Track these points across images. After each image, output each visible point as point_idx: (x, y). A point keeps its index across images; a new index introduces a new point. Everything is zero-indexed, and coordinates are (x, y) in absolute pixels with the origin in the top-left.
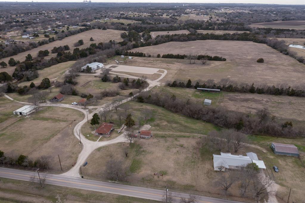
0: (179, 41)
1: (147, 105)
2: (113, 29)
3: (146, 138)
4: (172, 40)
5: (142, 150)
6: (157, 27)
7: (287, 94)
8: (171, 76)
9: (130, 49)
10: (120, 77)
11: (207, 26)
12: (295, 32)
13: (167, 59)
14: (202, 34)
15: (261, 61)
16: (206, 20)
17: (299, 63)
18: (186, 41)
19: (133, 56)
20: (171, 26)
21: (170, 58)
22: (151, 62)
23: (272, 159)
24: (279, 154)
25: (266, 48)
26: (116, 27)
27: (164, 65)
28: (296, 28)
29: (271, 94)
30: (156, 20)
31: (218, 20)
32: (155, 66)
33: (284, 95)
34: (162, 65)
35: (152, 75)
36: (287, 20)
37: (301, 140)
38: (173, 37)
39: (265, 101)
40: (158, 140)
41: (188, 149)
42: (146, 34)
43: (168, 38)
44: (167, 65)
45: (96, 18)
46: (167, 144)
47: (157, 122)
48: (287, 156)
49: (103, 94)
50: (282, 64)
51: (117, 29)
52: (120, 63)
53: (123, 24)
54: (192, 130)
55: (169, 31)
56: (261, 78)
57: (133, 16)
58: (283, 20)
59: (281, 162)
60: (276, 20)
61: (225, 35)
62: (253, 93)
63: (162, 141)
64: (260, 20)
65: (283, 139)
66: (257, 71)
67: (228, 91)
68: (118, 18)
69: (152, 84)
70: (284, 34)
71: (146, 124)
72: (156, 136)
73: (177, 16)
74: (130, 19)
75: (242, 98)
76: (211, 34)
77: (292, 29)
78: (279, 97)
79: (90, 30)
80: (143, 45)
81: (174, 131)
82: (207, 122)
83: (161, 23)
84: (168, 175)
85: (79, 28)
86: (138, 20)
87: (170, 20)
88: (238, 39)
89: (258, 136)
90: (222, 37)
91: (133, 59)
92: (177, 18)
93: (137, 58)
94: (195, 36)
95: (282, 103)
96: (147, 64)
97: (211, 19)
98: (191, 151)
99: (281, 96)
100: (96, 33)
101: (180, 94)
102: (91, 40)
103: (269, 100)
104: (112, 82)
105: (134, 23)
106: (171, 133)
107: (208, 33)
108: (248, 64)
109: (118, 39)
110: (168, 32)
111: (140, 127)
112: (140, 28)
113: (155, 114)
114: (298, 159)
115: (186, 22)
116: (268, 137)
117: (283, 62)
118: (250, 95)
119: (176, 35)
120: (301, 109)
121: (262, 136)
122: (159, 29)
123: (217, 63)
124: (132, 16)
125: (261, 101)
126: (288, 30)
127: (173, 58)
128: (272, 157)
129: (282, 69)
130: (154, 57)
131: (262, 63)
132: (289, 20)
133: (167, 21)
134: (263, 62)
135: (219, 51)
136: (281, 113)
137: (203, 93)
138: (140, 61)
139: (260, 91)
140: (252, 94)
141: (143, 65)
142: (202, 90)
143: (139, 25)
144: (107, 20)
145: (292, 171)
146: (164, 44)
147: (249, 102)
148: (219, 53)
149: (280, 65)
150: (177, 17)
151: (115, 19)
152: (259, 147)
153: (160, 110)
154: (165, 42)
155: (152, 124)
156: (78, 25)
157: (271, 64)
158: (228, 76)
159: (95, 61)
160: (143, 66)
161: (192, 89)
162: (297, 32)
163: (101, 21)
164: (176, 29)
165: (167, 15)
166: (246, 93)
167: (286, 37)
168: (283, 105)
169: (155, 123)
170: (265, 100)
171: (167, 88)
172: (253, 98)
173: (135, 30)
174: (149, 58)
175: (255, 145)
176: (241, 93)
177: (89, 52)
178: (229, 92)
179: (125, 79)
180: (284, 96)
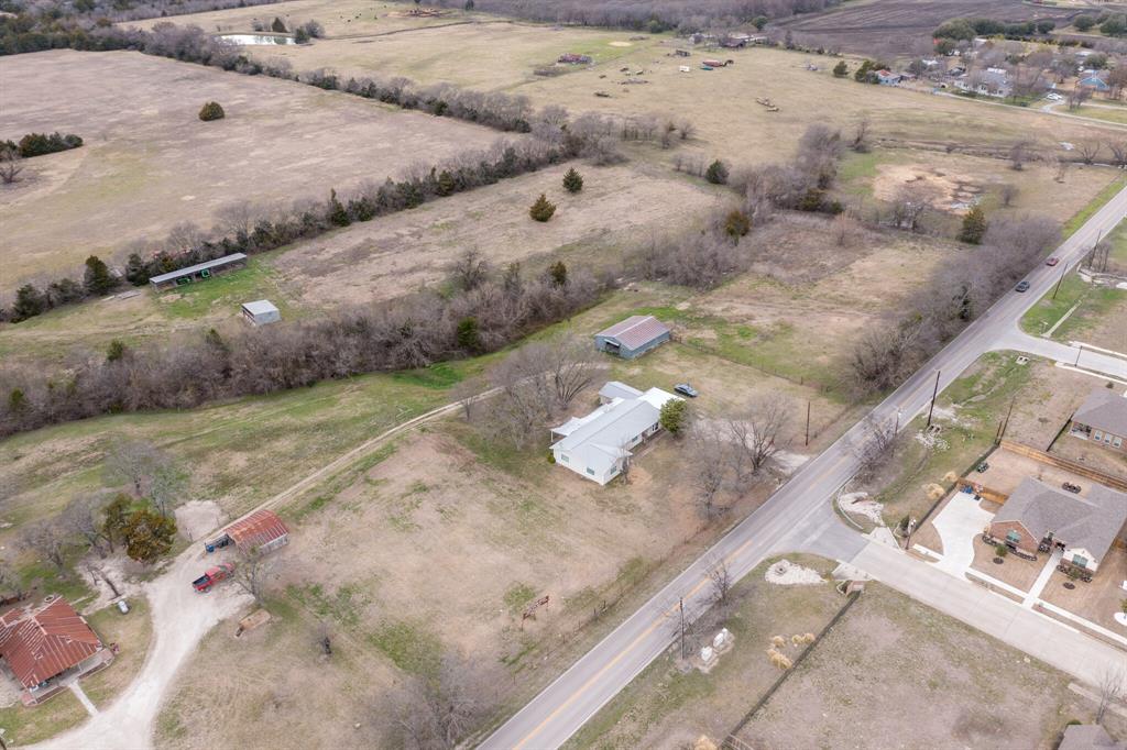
5: (331, 592)
7: (436, 193)
15: (213, 113)
17: (327, 93)
24: (638, 354)
37: (614, 298)
39: (411, 236)
40: (324, 523)
41: (451, 484)
46: (372, 515)
48: (654, 349)
54: (360, 425)
59: (665, 370)
62: (349, 224)
63: (334, 517)
66: (249, 150)
71: (173, 503)
72: (293, 517)
75: (340, 253)
81: (317, 462)
84: (543, 590)
89: (530, 340)
95: (455, 224)
103: (414, 229)
106: (318, 474)
108: (183, 136)
114: (677, 345)
116: (551, 328)
117: (281, 101)
125: (398, 239)
129: (310, 124)
131: (224, 120)
134: (222, 116)
137: (197, 291)
139: (363, 212)
142: (176, 281)
145: (709, 377)
147: (373, 256)
149: (283, 112)
157: (255, 117)
158: (186, 199)
161: (128, 293)
168: (465, 229)
169: (199, 480)
170: (404, 231)
172: (369, 240)
176: (310, 237)
180: (434, 203)
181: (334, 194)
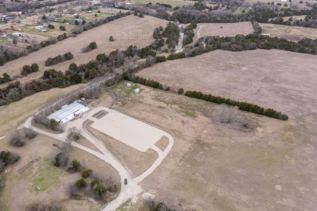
0: (229, 50)
8: (172, 164)
18: (240, 50)
21: (197, 98)
22: (163, 108)
27: (179, 121)
32: (163, 122)
34: (174, 120)
35: (142, 154)
44: (183, 122)
53: (169, 7)
55: (225, 23)
69: (127, 189)
80: (172, 58)
85: (113, 11)
93: (147, 92)
94: (254, 44)
96: (154, 112)
100: (126, 24)
102: (111, 39)
110: (221, 27)
112: (187, 17)
127: (201, 99)
130: (173, 92)
138: (148, 100)
160: (144, 120)
164: (235, 21)
174: (165, 95)
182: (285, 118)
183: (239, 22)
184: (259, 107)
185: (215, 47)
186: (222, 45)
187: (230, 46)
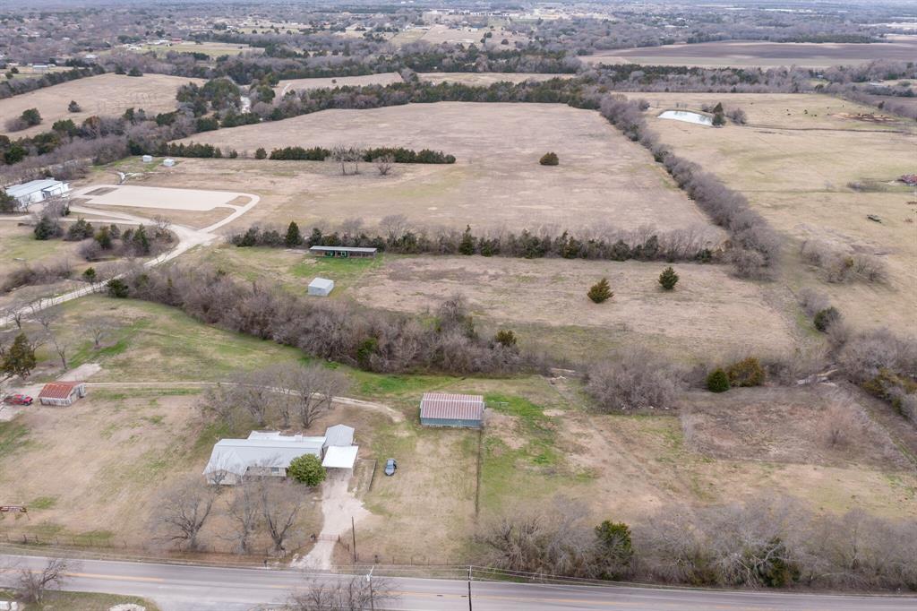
0: (352, 107)
1: (132, 305)
2: (167, 74)
3: (60, 404)
4: (331, 105)
5: (23, 439)
6: (305, 64)
7: (559, 254)
8: (262, 213)
9: (185, 136)
10: (89, 224)
11: (462, 59)
12: (698, 75)
13: (281, 163)
14: (428, 84)
15: (550, 160)
16: (467, 42)
17: (653, 163)
18: (374, 106)
19: (182, 156)
20: (350, 63)
21: (294, 159)
22: (228, 174)
23: (401, 440)
24: (432, 425)
25: (594, 122)
26: (175, 67)
27: (264, 182)
28: (707, 64)
29: (516, 256)
30: (315, 43)
31: (505, 42)
32: (234, 186)
33: (551, 257)
34: (255, 182)
35: (205, 213)
36: (701, 41)
37: (524, 381)
38: (335, 95)
39: (490, 276)
40: (96, 408)
41: (169, 428)
42: (258, 86)
43: (318, 100)
44: (272, 182)
45: (123, 40)
46: (114, 418)
47: (132, 353)
48: (452, 429)
49: (16, 277)
50: (606, 170)
51: (178, 73)
52: (131, 181)
53: (204, 57)
54: (222, 372)
55: (342, 76)
56: (520, 211)
57: (251, 32)
58: (690, 41)
59: (422, 446)
60: (671, 42)
61: (494, 87)
62: (469, 254)
63: (105, 408)
64: (624, 41)
65: (476, 380)
66: (525, 190)
67: (400, 253)
68: (199, 38)
69: (190, 240)
70: (667, 81)
71: (91, 362)
72: (98, 396)
73: (389, 30)
74: (238, 40)
75: (431, 271)
76: (455, 84)
77: (693, 66)
78: (535, 263)
79: (85, 75)
80: (231, 122)
81: (165, 377)
82: (286, 345)
83: (329, 53)
84: (52, 509)
85: (53, 69)
86: (260, 44)
87: (359, 45)
88: (528, 99)
89: (412, 378)
90: (482, 92)
91: (178, 166)
92: (386, 38)
93: (192, 163)
94: (402, 93)
95: (532, 280)
96: (213, 179)
97: (488, 40)
98: (175, 432)
99: (542, 260)
100: (100, 87)
101: (254, 268)
102: (74, 108)
103: (502, 273)
104: (65, 240)
105: (240, 55)
106: (151, 383)
107: (445, 83)
108: (510, 172)
109: (165, 106)
110: (334, 82)
111: (63, 372)
112: (253, 70)
113: (140, 329)
114: (475, 436)
115: (405, 48)
116: (440, 378)
117: (612, 162)
118: (456, 260)
119: (345, 89)
120: (575, 292)
121: (421, 377)
122: (312, 71)
123: (424, 170)
124: (248, 32)
125: (478, 275)
126: (683, 71)
127: (304, 159)
128: (406, 434)
129: (595, 183)
130: (247, 158)
131: (554, 167)
132: (708, 40)
133: (347, 47)
134: (556, 164)
135: (452, 135)
136: (515, 308)
137: (327, 262)
138: (198, 170)
139: (490, 249)
140: (465, 256)
141: (196, 184)
142: (327, 253)
143: (253, 61)
144: (161, 44)
145: (433, 470)
146: (304, 116)
147: (445, 280)
148: (450, 139)
149: (599, 170)
150: (387, 36)
151: (189, 40)
152: (390, 410)
153: (163, 317)
154: (306, 112)
155: (110, 360)
156: (52, 61)
157: (575, 169)
158: (430, 208)
159: (47, 175)
160: (196, 188)
161: (299, 251)
162: (702, 74)
163: (137, 49)
164: (362, 72)
165: (358, 29)
166: (450, 256)
167: (667, 90)
168: (532, 285)
169: (122, 357)
170: (492, 272)
171: (226, 250)
172: (462, 269)
173: (236, 74)
174: (229, 162)
175: (382, 402)
176: (435, 254)
177: (38, 146)
178: (404, 253)
179: (106, 228)
180: (549, 260)
181: (469, 229)
182: (451, 160)
183: (372, 74)
184: (407, 151)
185: (322, 104)
186: (335, 99)
187: (353, 99)
